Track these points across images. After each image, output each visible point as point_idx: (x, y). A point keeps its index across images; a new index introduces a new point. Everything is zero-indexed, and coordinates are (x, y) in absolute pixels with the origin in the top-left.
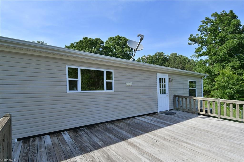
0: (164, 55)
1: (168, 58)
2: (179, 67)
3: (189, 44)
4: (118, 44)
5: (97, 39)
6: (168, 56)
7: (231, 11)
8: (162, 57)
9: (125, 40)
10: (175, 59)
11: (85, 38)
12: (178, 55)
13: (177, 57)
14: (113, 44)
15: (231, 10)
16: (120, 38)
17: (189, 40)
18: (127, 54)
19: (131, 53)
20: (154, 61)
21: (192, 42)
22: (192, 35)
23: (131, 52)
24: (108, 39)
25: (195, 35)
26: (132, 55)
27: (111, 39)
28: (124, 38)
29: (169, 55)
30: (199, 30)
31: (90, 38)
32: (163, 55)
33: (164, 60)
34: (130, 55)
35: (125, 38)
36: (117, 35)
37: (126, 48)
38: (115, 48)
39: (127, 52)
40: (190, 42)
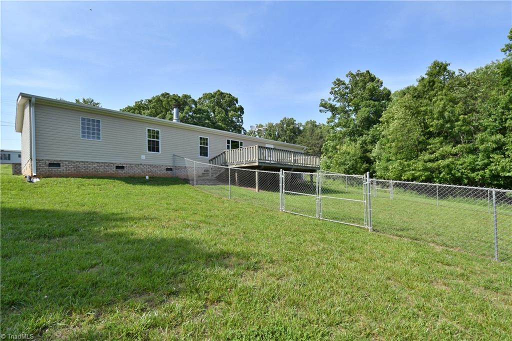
0: (295, 122)
1: (301, 128)
2: (318, 144)
3: (320, 111)
4: (219, 104)
5: (186, 97)
6: (301, 125)
7: (368, 72)
8: (291, 126)
9: (229, 97)
10: (313, 130)
11: (166, 95)
12: (317, 124)
13: (316, 126)
14: (212, 105)
15: (367, 70)
16: (222, 93)
17: (320, 106)
18: (232, 122)
19: (240, 121)
20: (278, 134)
21: (324, 109)
22: (323, 100)
23: (239, 119)
24: (201, 96)
25: (326, 99)
26: (241, 124)
27: (207, 96)
28: (228, 94)
29: (304, 124)
30: (331, 93)
31: (174, 95)
32: (293, 124)
33: (294, 133)
34: (238, 124)
35: (230, 95)
36: (217, 90)
37: (232, 112)
38: (214, 112)
39: (234, 119)
40: (322, 108)
